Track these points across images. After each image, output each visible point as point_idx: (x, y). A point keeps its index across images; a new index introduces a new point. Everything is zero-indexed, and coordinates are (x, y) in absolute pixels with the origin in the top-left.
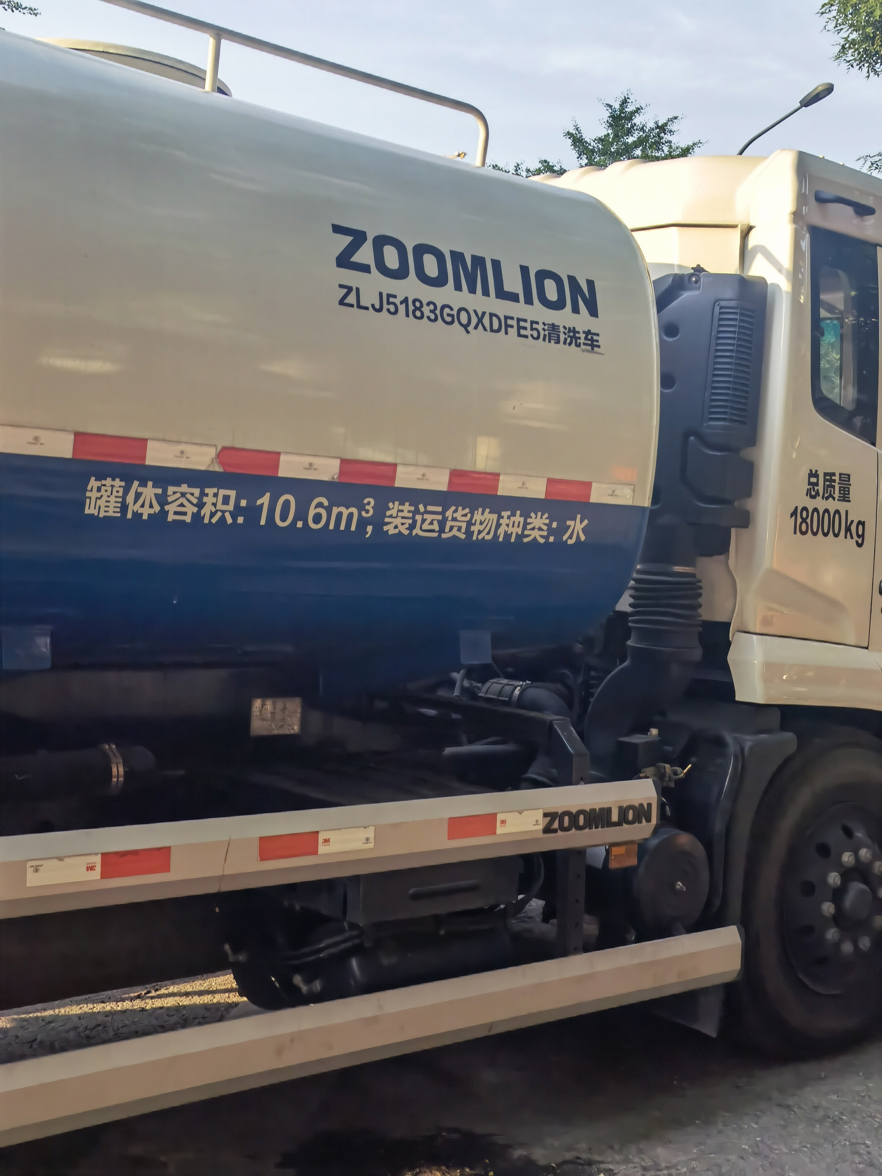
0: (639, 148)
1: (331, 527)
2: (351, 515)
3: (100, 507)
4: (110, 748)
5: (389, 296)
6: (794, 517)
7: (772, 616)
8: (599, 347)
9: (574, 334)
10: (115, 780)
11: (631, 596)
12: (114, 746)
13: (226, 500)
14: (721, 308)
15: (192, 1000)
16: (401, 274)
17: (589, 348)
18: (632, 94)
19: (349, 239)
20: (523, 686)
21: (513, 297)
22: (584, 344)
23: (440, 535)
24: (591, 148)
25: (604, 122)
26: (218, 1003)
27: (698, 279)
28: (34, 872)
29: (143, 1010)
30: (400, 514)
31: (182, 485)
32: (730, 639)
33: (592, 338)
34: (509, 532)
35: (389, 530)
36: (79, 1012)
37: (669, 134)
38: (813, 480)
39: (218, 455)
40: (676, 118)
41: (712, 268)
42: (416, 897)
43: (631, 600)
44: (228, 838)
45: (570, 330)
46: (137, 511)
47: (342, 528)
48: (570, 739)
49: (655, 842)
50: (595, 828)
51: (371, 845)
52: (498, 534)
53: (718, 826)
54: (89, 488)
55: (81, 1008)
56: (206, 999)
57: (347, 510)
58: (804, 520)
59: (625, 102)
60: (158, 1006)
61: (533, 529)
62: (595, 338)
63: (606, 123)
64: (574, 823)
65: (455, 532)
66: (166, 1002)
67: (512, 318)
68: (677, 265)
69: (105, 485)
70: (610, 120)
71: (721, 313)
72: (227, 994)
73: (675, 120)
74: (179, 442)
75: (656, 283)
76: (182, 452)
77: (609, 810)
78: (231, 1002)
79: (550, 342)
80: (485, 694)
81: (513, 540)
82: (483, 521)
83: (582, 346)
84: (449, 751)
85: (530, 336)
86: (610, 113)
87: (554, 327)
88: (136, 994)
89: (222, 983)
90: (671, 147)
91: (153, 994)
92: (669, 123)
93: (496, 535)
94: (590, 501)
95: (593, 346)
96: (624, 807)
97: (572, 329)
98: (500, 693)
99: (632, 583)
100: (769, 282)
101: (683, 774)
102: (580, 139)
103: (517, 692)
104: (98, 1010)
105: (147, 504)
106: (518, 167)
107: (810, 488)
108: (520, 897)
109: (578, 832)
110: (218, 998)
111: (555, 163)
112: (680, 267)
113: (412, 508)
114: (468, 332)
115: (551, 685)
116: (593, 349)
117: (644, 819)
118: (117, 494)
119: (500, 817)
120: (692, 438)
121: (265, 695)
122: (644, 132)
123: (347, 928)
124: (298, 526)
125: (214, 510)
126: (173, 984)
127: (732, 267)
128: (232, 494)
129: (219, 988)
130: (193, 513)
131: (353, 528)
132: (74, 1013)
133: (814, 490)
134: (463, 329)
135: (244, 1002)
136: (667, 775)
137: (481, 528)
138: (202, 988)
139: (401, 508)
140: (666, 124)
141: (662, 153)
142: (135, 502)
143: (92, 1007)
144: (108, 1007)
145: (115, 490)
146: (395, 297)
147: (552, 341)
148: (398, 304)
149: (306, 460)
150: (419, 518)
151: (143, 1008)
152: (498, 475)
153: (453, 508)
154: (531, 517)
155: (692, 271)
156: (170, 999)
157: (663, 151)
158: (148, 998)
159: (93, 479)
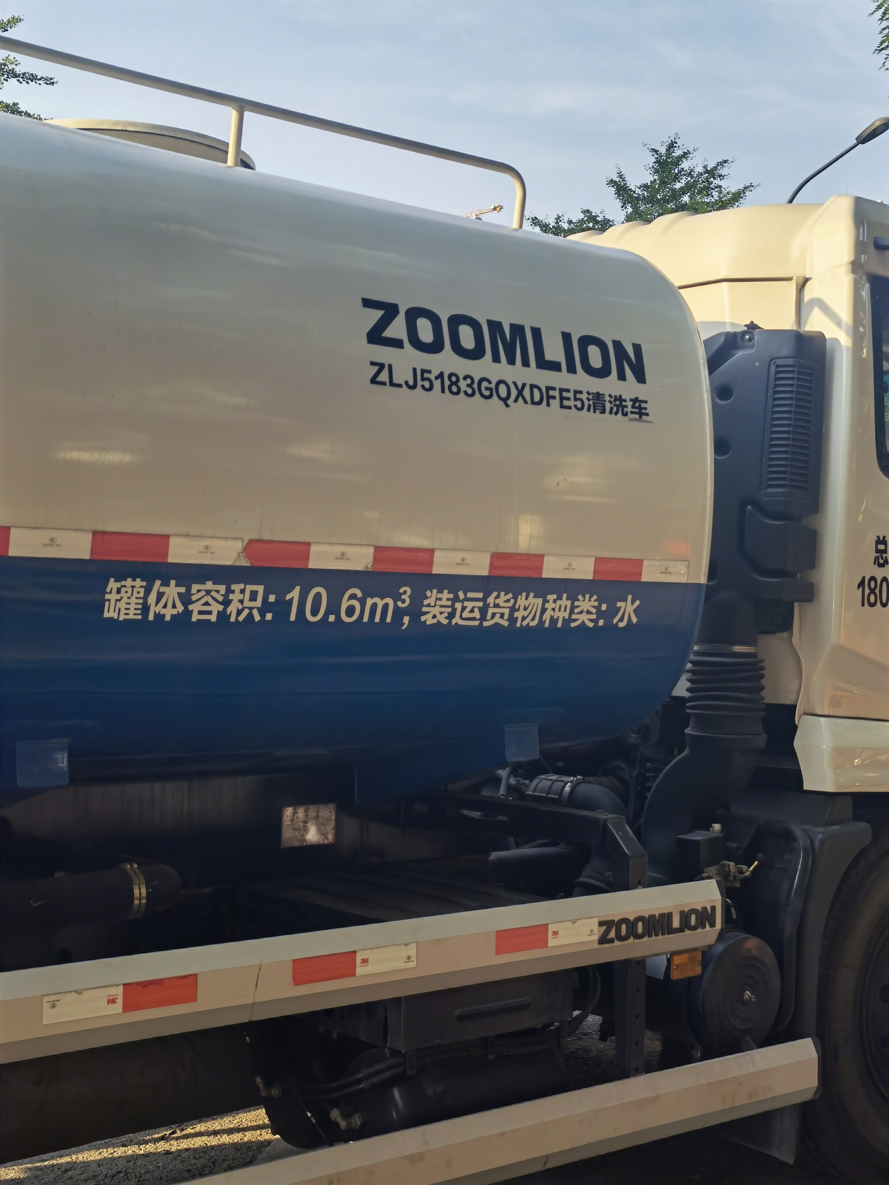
0: (687, 194)
1: (366, 619)
2: (386, 607)
3: (119, 610)
4: (131, 867)
5: (423, 371)
6: (861, 588)
7: (841, 697)
8: (647, 414)
9: (621, 403)
10: (137, 902)
11: (689, 680)
12: (136, 866)
13: (253, 596)
14: (778, 366)
15: (220, 1139)
16: (435, 347)
17: (637, 416)
18: (679, 138)
19: (379, 313)
20: (574, 782)
21: (555, 366)
22: (632, 413)
23: (481, 624)
24: (636, 195)
25: (650, 168)
26: (250, 1142)
27: (752, 337)
28: (50, 1008)
29: (168, 1153)
30: (438, 603)
31: (207, 582)
32: (797, 723)
33: (640, 405)
34: (555, 617)
35: (427, 620)
36: (99, 1158)
37: (719, 179)
38: (881, 547)
39: (245, 549)
40: (726, 162)
41: (766, 324)
42: (461, 1018)
43: (689, 684)
44: (259, 963)
45: (616, 399)
46: (159, 612)
47: (377, 619)
48: (625, 837)
49: (721, 947)
50: (655, 936)
51: (413, 964)
52: (544, 620)
53: (789, 928)
54: (108, 590)
55: (100, 1154)
56: (236, 1138)
57: (382, 600)
58: (872, 591)
59: (672, 146)
60: (184, 1148)
61: (581, 612)
62: (643, 405)
63: (652, 169)
64: (632, 932)
65: (497, 619)
66: (192, 1142)
67: (554, 389)
68: (729, 323)
69: (125, 586)
70: (655, 165)
71: (777, 372)
72: (258, 1132)
73: (725, 164)
74: (204, 537)
75: (707, 343)
76: (207, 547)
77: (670, 915)
78: (264, 1140)
79: (595, 412)
80: (533, 793)
81: (559, 625)
82: (527, 606)
83: (629, 414)
84: (495, 855)
85: (573, 407)
86: (656, 159)
87: (598, 396)
88: (160, 1135)
89: (253, 1119)
90: (720, 192)
91: (179, 1134)
92: (719, 168)
93: (541, 622)
94: (642, 581)
95: (641, 414)
96: (686, 911)
97: (618, 397)
98: (549, 791)
99: (689, 666)
100: (827, 337)
101: (749, 872)
102: (624, 186)
103: (568, 788)
104: (119, 1154)
105: (170, 605)
106: (559, 219)
107: (878, 556)
108: (576, 1013)
109: (636, 941)
110: (249, 1136)
111: (598, 213)
112: (733, 324)
113: (451, 596)
114: (507, 406)
115: (603, 779)
116: (640, 417)
117: (707, 925)
118: (138, 596)
119: (551, 928)
120: (749, 507)
121: (296, 803)
122: (692, 177)
123: (388, 1055)
124: (330, 620)
125: (240, 607)
126: (200, 1122)
127: (788, 323)
128: (260, 589)
129: (250, 1124)
130: (218, 611)
131: (389, 620)
132: (93, 1159)
133: (882, 558)
134: (502, 403)
135: (277, 1139)
136: (732, 875)
137: (526, 613)
138: (232, 1126)
139: (440, 596)
140: (715, 168)
141: (711, 198)
142: (157, 604)
143: (112, 1151)
144: (131, 1150)
145: (135, 590)
146: (429, 372)
147: (598, 411)
148: (433, 379)
149: (338, 550)
150: (458, 606)
151: (168, 1151)
152: (542, 556)
153: (495, 594)
154: (579, 600)
155: (746, 329)
156: (197, 1140)
157: (713, 196)
158: (173, 1138)
159: (112, 580)
